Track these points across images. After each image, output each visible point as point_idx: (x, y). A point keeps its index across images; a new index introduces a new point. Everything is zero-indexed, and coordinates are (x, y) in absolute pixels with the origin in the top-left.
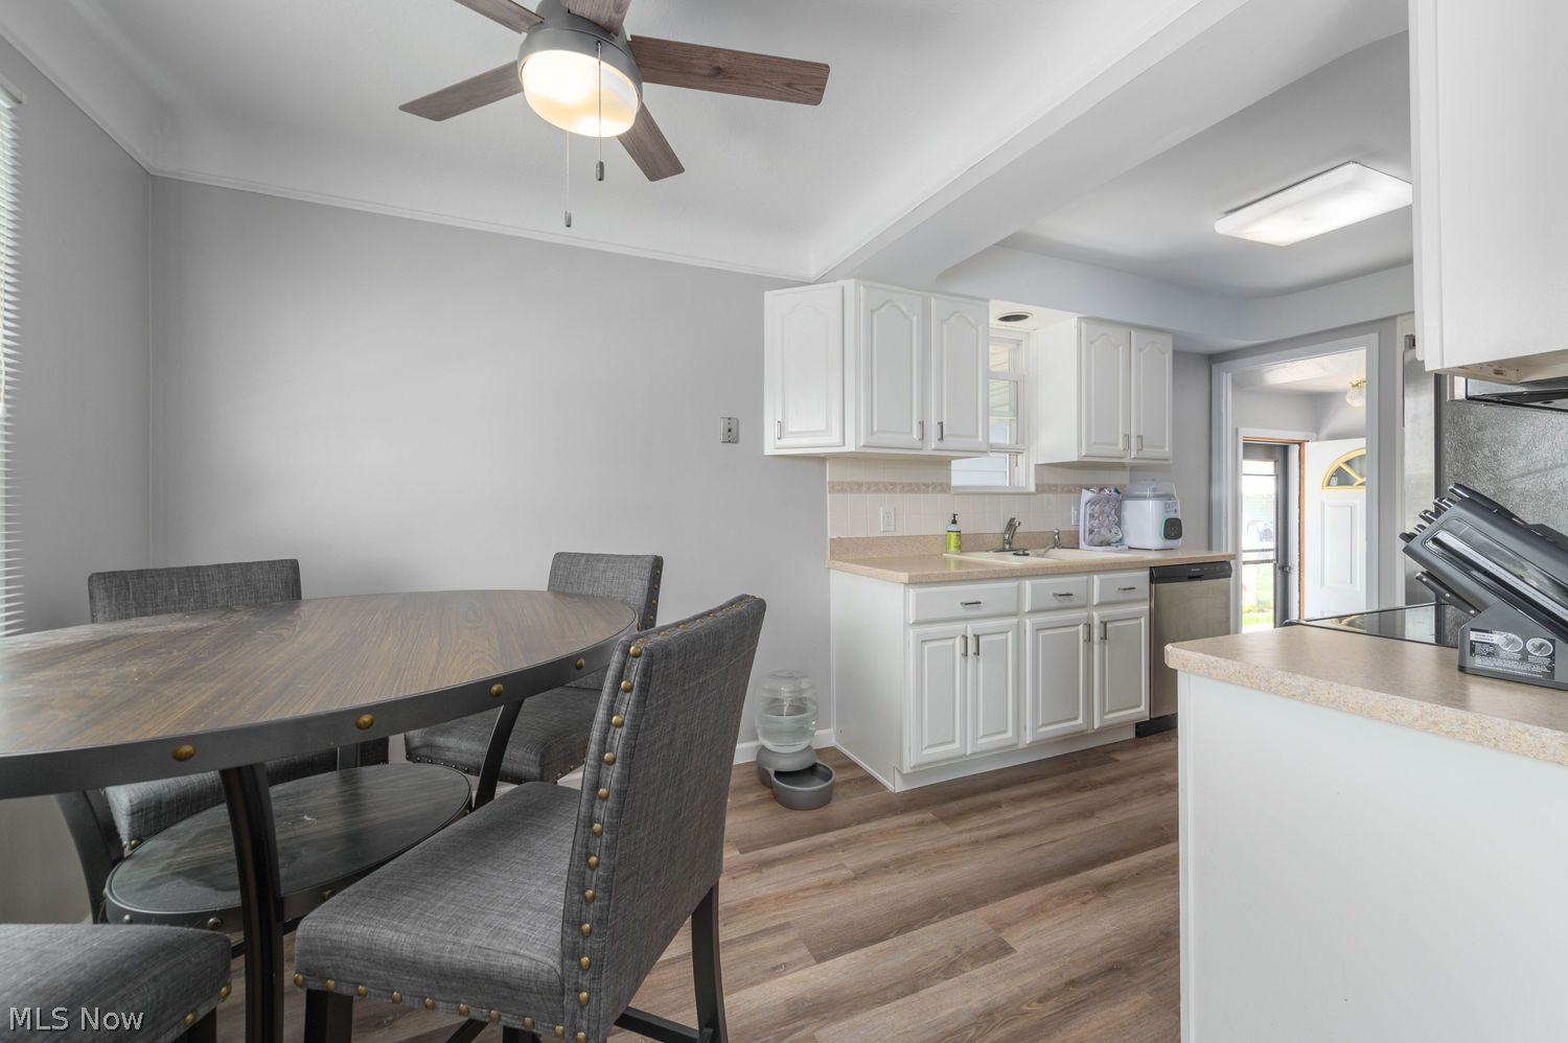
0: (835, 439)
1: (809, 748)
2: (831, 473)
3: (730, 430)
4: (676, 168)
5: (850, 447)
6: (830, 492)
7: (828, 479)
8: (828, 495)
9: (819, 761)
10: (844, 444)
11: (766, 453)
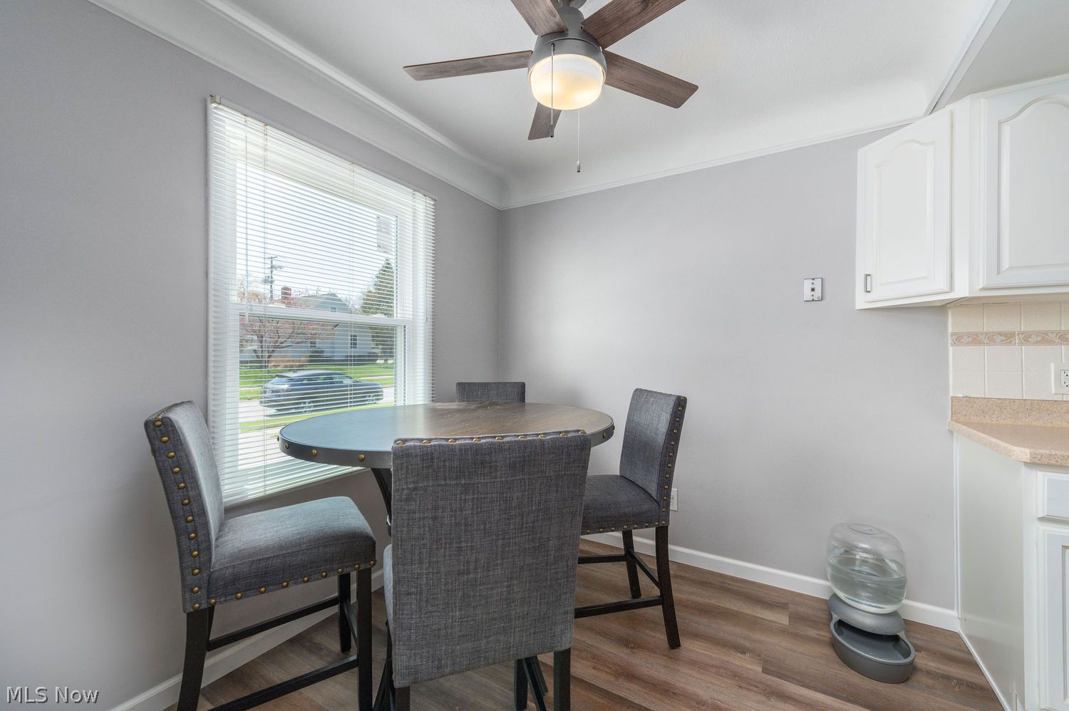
0: (942, 285)
1: (894, 614)
2: (953, 323)
3: (813, 290)
4: (691, 89)
5: (962, 291)
6: (952, 345)
7: (950, 330)
8: (951, 349)
9: (902, 635)
10: (952, 289)
11: (858, 307)
